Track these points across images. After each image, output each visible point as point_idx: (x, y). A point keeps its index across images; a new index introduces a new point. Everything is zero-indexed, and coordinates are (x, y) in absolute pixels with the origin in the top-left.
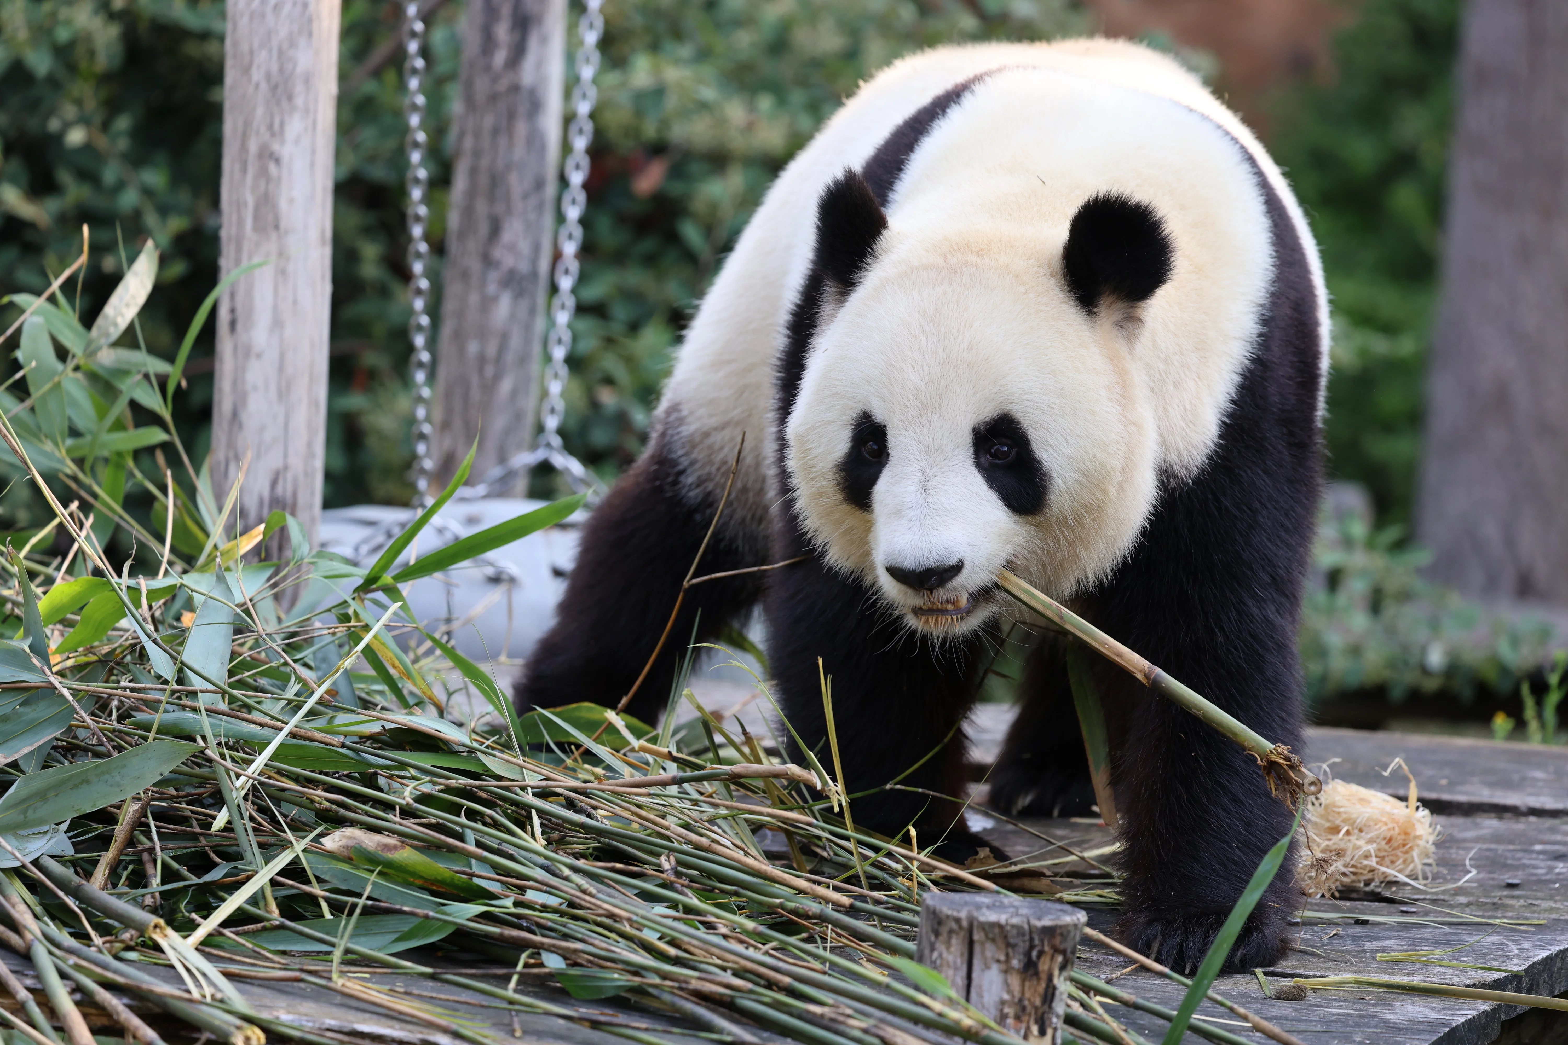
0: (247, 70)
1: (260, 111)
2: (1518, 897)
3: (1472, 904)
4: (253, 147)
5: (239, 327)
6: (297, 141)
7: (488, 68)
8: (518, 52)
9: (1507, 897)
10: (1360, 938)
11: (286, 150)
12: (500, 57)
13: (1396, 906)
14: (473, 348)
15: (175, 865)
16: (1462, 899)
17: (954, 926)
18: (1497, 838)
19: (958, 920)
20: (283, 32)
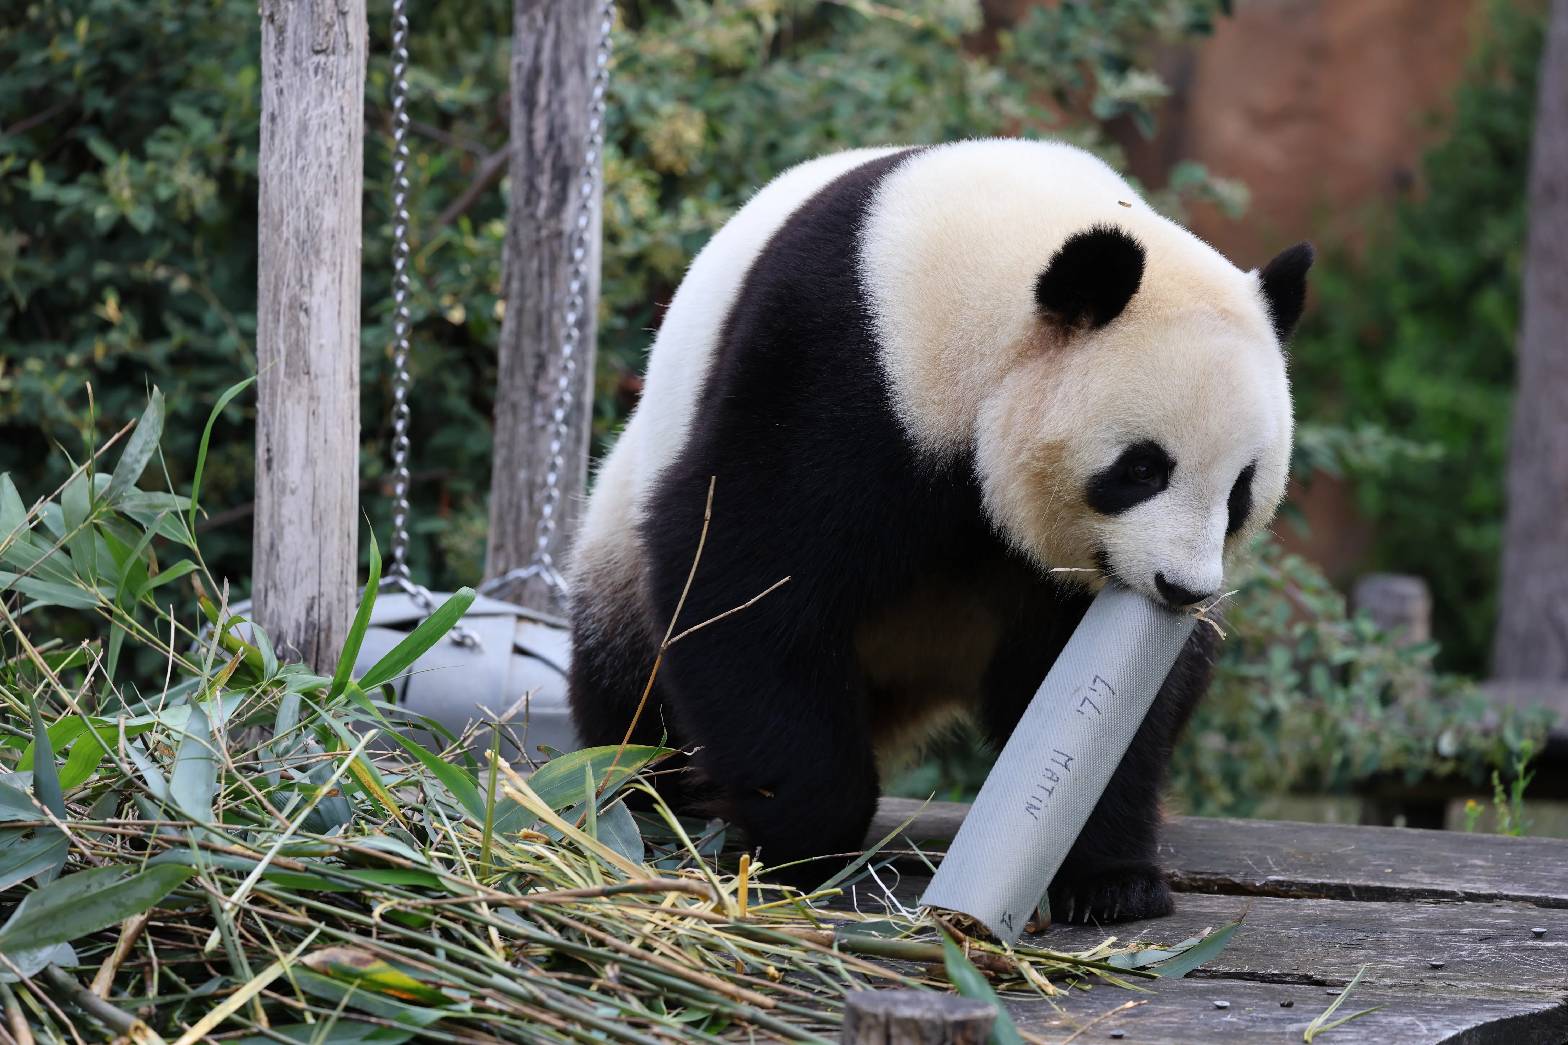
0: (277, 228)
1: (290, 265)
2: (1440, 978)
3: (1395, 986)
4: (284, 299)
5: (275, 465)
6: (325, 293)
7: (532, 216)
8: (560, 201)
9: (1429, 978)
10: (1282, 1020)
11: (314, 301)
12: (543, 206)
13: (1325, 988)
14: (522, 475)
15: (174, 977)
16: (1388, 981)
17: (871, 1021)
18: (1431, 922)
19: (875, 1016)
20: (310, 192)
